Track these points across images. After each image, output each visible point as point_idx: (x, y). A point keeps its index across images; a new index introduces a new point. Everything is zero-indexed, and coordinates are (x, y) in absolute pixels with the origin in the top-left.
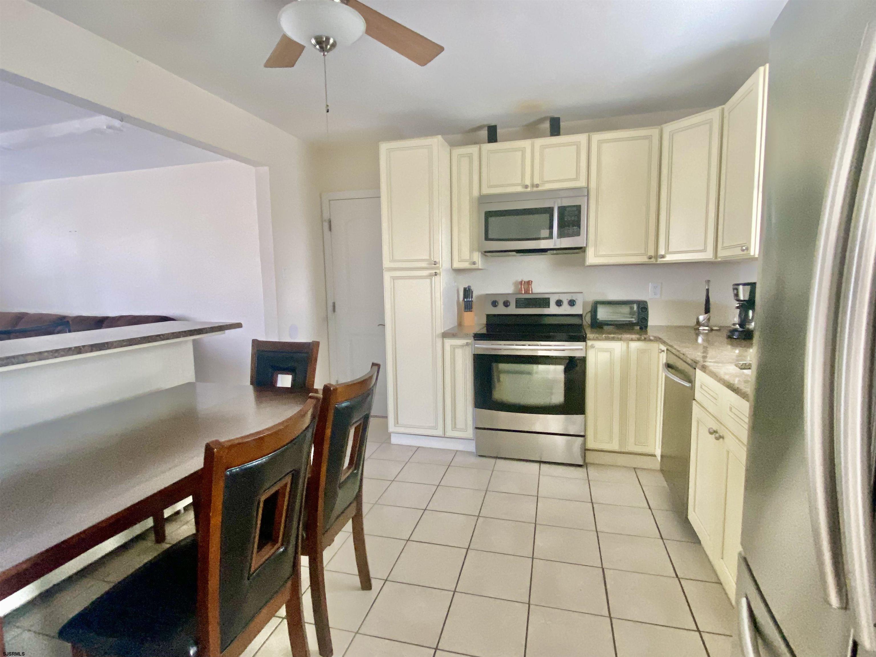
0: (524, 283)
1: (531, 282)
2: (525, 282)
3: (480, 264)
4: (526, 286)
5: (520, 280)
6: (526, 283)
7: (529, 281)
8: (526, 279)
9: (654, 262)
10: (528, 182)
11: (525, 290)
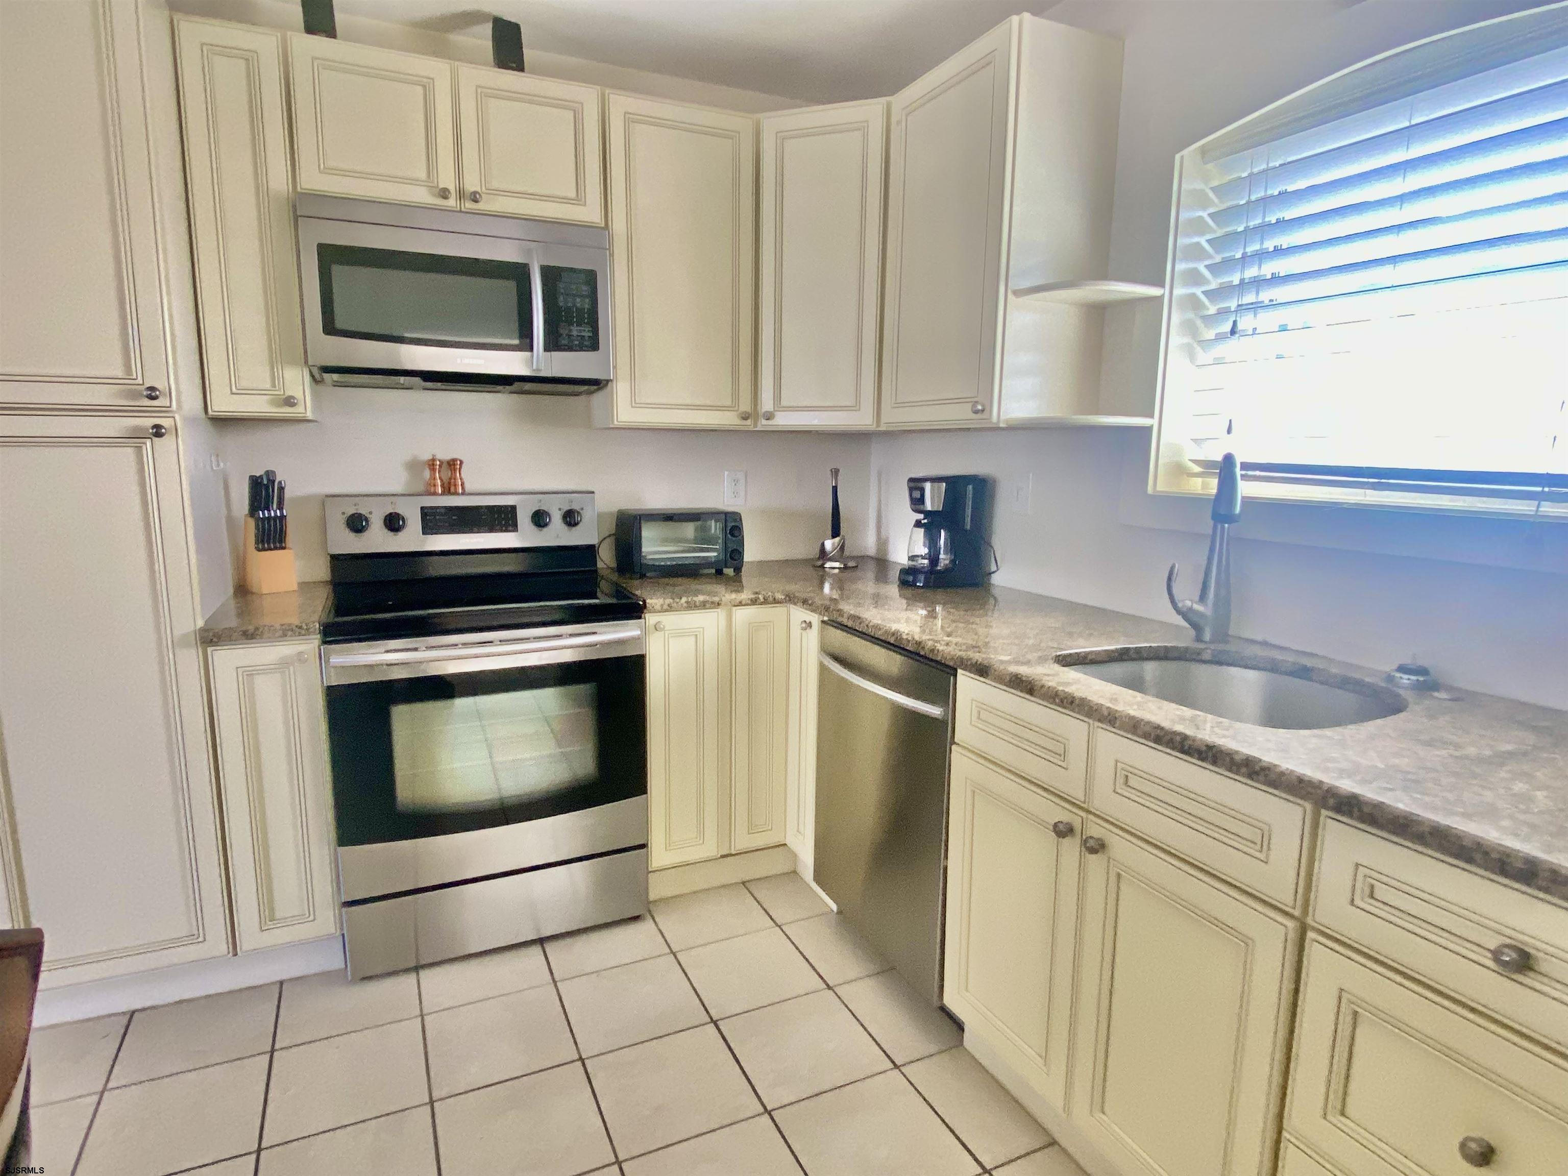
0: (440, 466)
1: (459, 462)
2: (441, 462)
3: (306, 408)
4: (447, 474)
5: (427, 456)
6: (445, 465)
7: (454, 460)
8: (448, 457)
9: (751, 428)
10: (447, 180)
11: (442, 486)
